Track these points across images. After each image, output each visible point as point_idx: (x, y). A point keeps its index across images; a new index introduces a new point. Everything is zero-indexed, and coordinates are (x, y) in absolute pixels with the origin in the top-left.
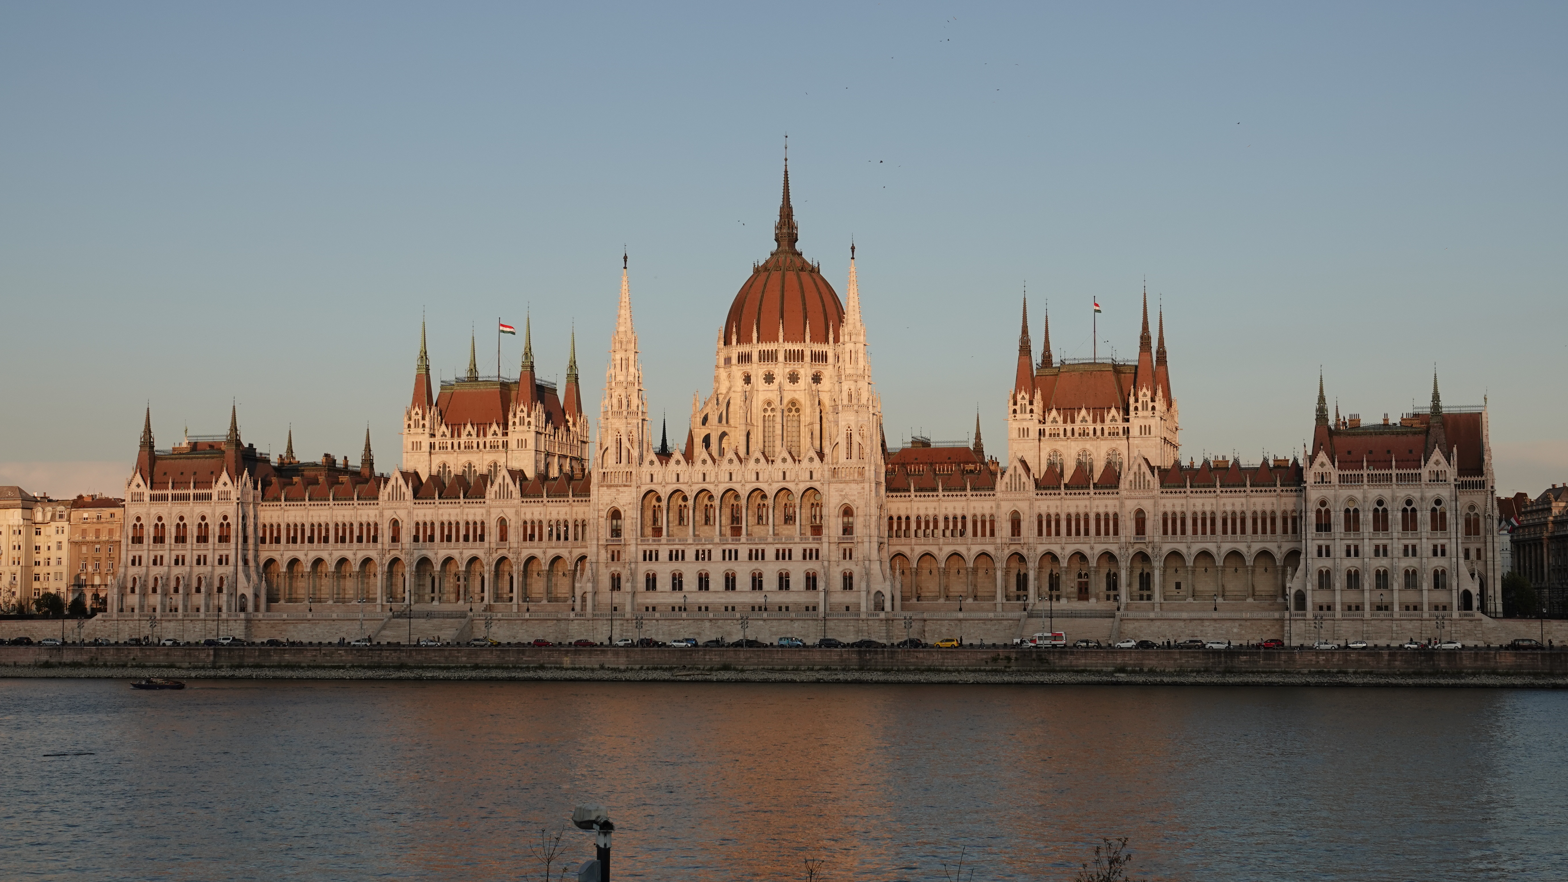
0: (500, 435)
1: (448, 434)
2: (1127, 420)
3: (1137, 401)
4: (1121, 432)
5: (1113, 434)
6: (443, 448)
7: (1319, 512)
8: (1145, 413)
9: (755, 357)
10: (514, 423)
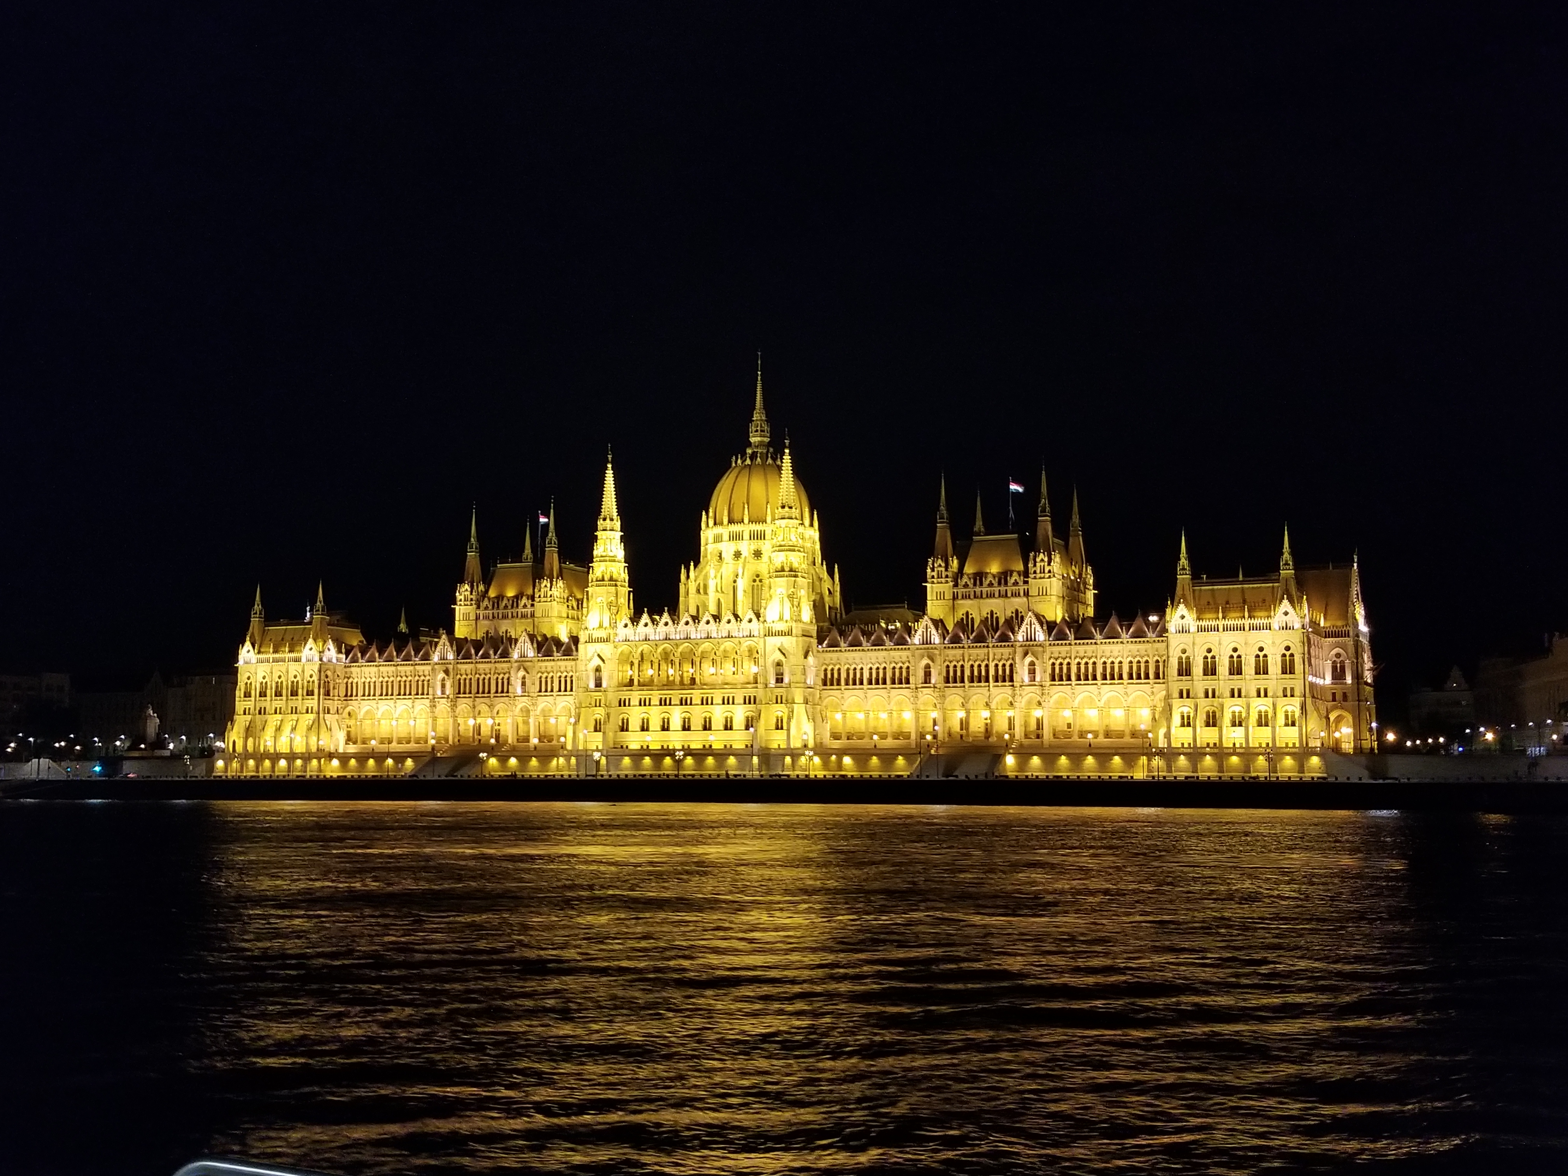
0: (529, 606)
1: (490, 607)
2: (1026, 582)
3: (1035, 565)
4: (1022, 593)
5: (1016, 595)
6: (486, 618)
7: (1180, 658)
8: (1042, 575)
9: (726, 537)
10: (540, 597)
